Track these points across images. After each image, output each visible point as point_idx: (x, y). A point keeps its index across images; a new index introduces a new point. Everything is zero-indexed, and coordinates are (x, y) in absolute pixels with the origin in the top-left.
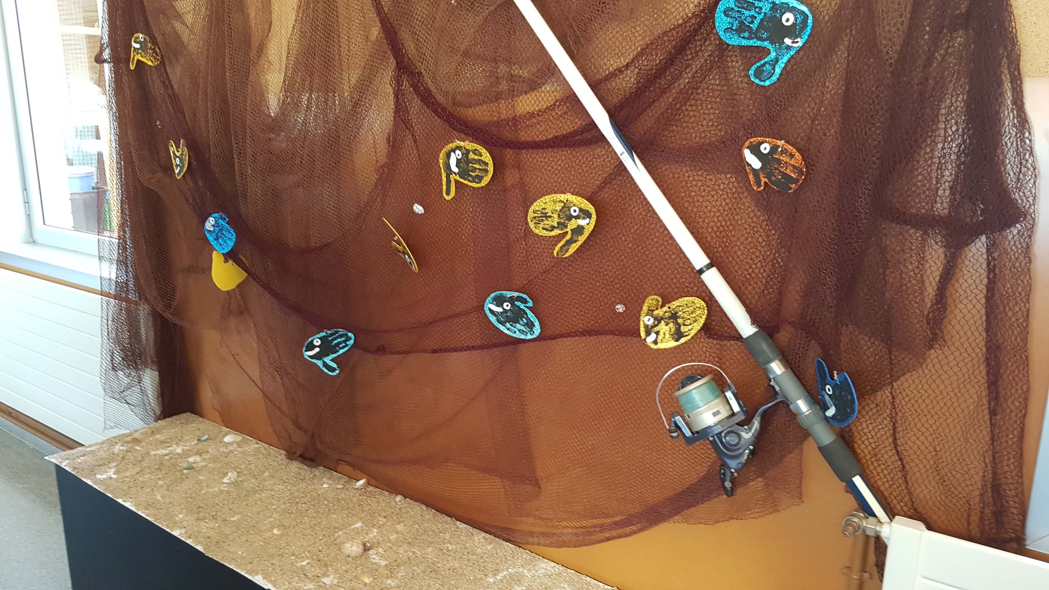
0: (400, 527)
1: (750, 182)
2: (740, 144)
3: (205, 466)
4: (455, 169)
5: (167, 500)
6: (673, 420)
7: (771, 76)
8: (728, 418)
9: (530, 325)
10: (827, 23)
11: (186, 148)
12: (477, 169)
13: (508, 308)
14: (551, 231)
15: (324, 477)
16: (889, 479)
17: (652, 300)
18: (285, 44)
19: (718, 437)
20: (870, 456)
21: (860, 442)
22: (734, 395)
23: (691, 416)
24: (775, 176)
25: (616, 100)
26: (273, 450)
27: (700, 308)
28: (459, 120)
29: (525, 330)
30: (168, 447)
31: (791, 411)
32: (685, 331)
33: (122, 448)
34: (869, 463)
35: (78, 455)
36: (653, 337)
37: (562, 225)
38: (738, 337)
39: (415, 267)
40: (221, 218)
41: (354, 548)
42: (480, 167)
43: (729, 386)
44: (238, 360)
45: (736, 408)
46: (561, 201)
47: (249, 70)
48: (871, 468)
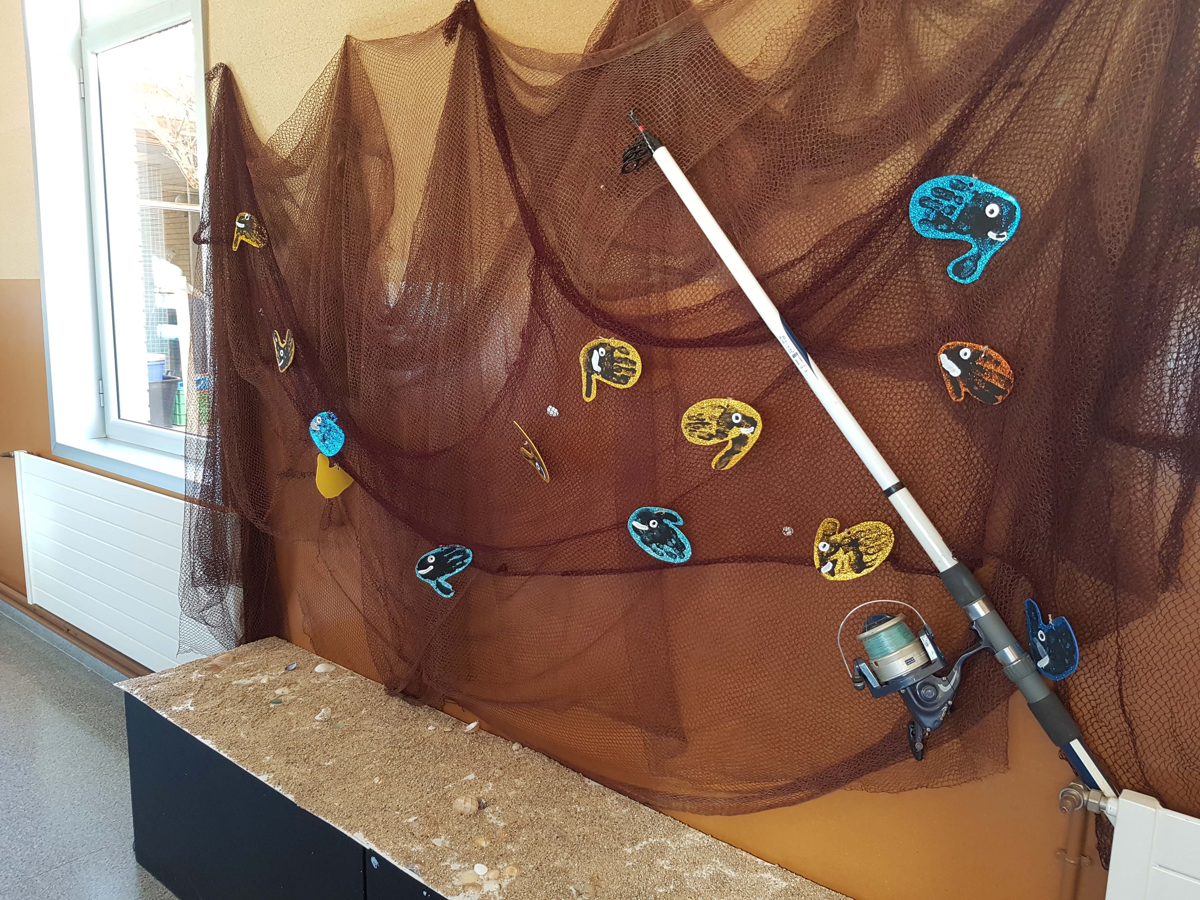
0: (519, 782)
1: (947, 391)
2: (935, 348)
3: (295, 700)
4: (597, 368)
5: (253, 739)
6: (857, 667)
7: (973, 273)
8: (923, 667)
9: (680, 547)
10: (1038, 215)
11: (292, 340)
12: (623, 368)
13: (655, 526)
14: (709, 439)
15: (428, 718)
16: (1113, 745)
17: (829, 523)
18: (410, 229)
19: (911, 689)
20: (1089, 716)
21: (1077, 699)
22: (930, 640)
23: (879, 663)
24: (978, 386)
25: (787, 295)
26: (371, 684)
27: (887, 535)
28: (604, 314)
29: (673, 552)
30: (252, 676)
31: (996, 659)
32: (868, 561)
33: (200, 676)
34: (1089, 724)
35: (151, 681)
36: (829, 566)
37: (721, 434)
38: (934, 571)
39: (546, 477)
40: (329, 417)
41: (468, 804)
42: (627, 367)
43: (925, 629)
44: (337, 578)
45: (933, 656)
46: (720, 406)
47: (368, 256)
48: (1091, 730)
